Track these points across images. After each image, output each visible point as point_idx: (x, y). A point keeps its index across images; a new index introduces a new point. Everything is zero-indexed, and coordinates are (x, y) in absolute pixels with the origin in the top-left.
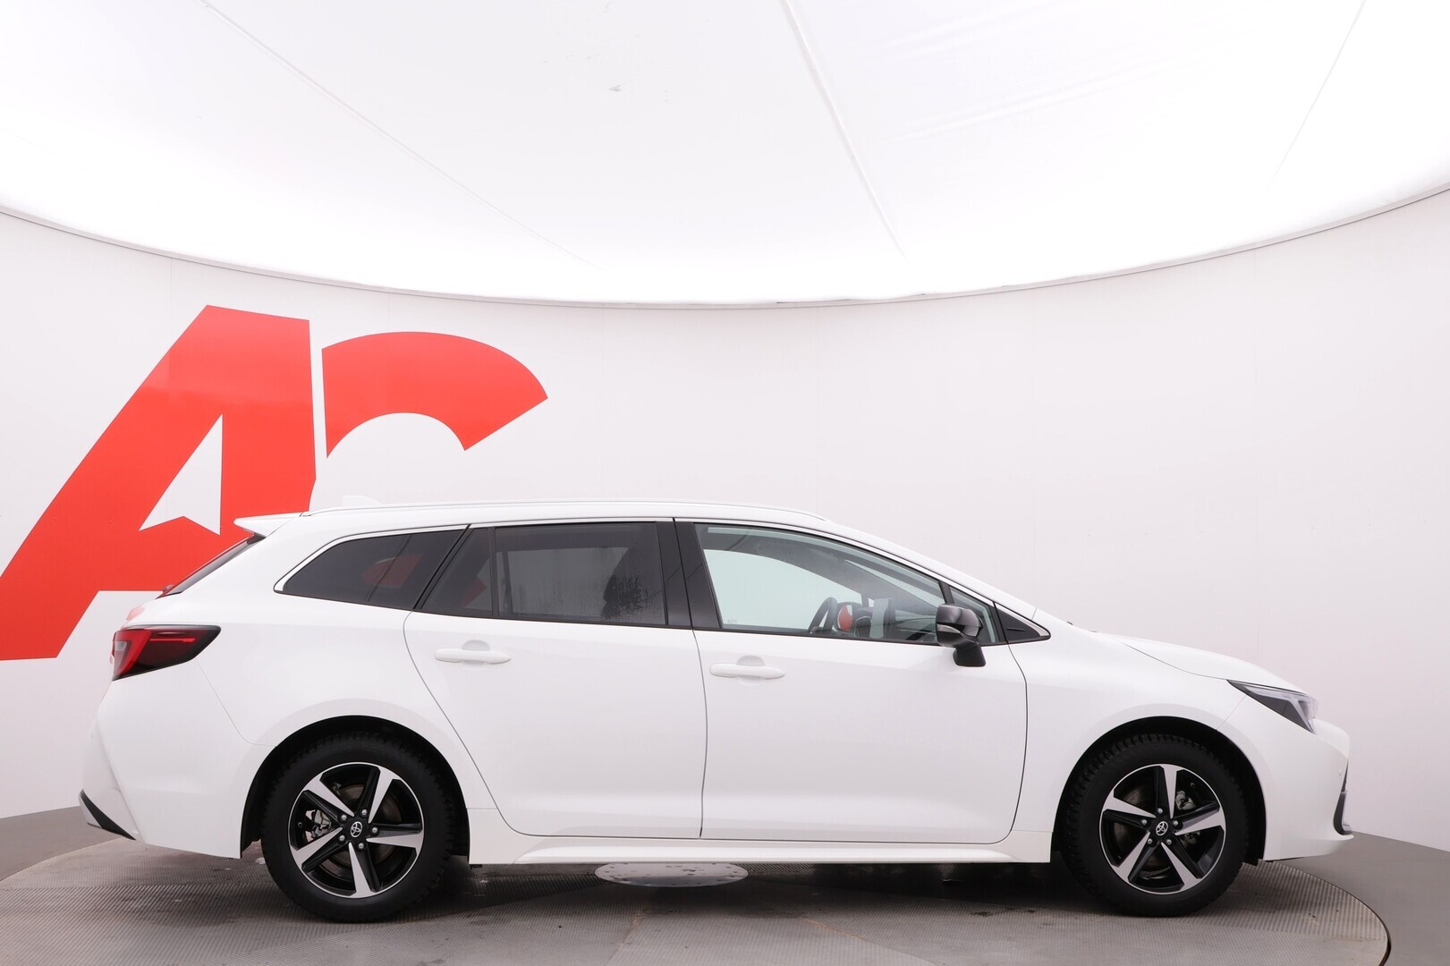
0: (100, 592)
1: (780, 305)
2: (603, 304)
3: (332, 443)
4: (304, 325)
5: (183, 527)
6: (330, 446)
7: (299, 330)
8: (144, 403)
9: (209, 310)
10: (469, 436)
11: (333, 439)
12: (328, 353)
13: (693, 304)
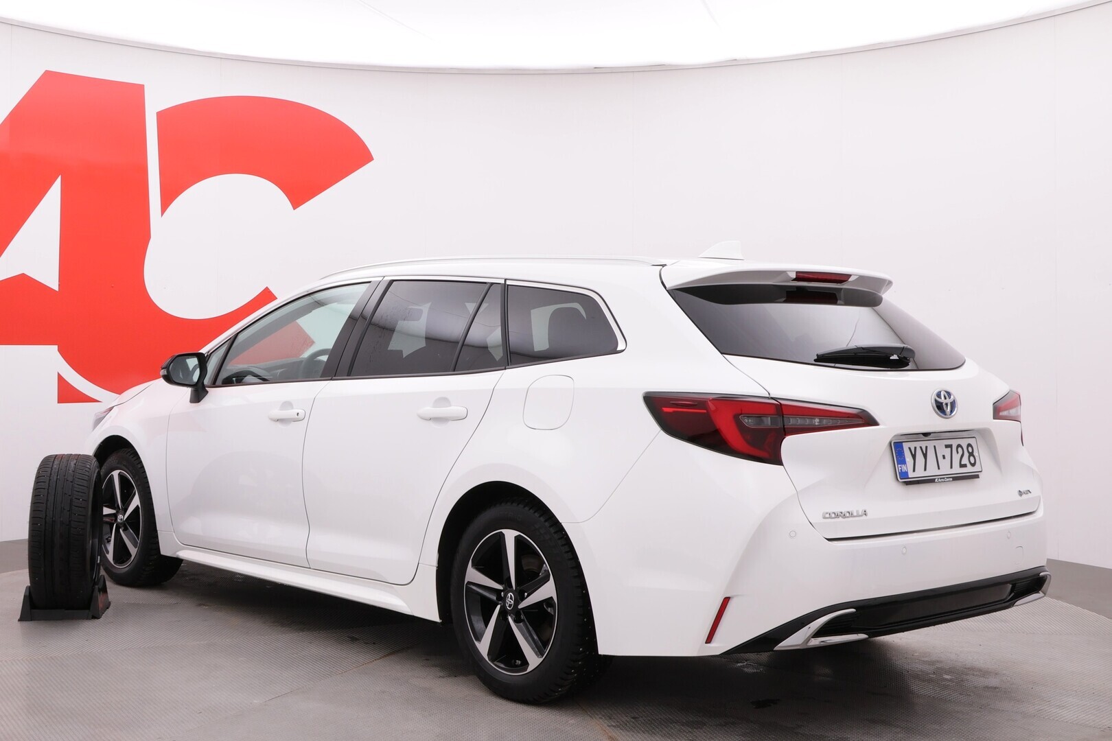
1: (597, 70)
3: (166, 203)
4: (138, 90)
5: (23, 283)
6: (164, 207)
7: (137, 92)
9: (49, 76)
10: (298, 196)
11: (168, 198)
12: (161, 116)
13: (513, 70)
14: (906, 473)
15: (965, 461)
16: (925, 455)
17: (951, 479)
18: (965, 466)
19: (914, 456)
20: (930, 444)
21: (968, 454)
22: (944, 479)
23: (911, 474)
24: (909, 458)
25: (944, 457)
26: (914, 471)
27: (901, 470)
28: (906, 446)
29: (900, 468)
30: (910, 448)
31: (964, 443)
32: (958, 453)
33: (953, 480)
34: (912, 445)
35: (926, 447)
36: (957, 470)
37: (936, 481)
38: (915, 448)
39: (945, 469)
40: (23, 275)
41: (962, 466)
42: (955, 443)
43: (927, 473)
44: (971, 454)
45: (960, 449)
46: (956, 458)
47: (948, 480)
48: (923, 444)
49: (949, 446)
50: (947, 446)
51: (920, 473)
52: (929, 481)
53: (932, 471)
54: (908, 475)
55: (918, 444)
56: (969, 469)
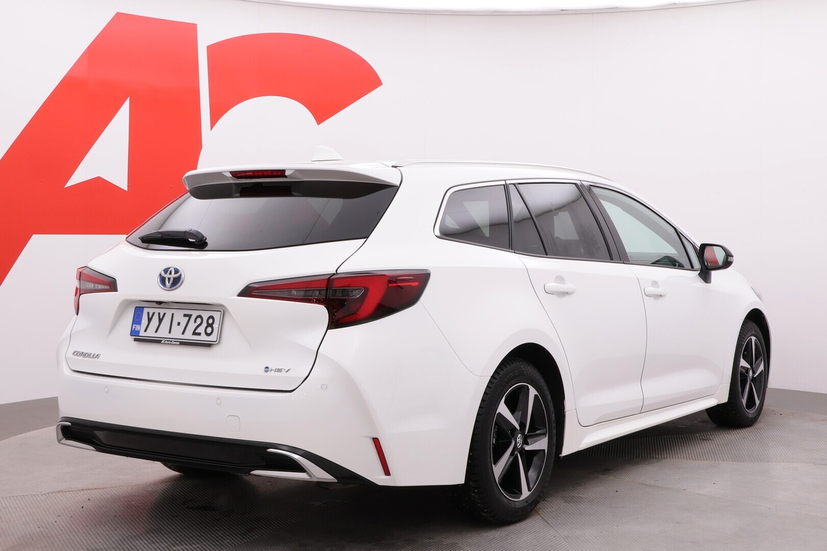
0: (34, 235)
2: (426, 11)
3: (214, 121)
4: (192, 28)
5: (98, 185)
6: (213, 124)
7: (188, 32)
8: (68, 87)
9: (119, 16)
10: (321, 115)
11: (216, 116)
12: (211, 49)
14: (139, 332)
15: (201, 330)
16: (160, 320)
17: (178, 343)
18: (199, 334)
19: (150, 320)
20: (169, 313)
21: (206, 325)
22: (170, 342)
23: (142, 333)
24: (145, 321)
25: (179, 324)
26: (145, 331)
27: (135, 329)
28: (146, 311)
29: (134, 327)
30: (148, 313)
31: (205, 315)
32: (195, 322)
33: (180, 344)
34: (151, 311)
35: (165, 314)
36: (188, 335)
37: (163, 342)
38: (154, 313)
39: (177, 333)
40: (99, 178)
41: (195, 333)
42: (195, 314)
43: (158, 335)
44: (210, 325)
45: (199, 320)
46: (192, 326)
47: (175, 343)
48: (162, 311)
49: (190, 316)
50: (185, 315)
51: (151, 333)
52: (157, 341)
53: (163, 333)
54: (139, 334)
55: (157, 311)
56: (203, 337)
